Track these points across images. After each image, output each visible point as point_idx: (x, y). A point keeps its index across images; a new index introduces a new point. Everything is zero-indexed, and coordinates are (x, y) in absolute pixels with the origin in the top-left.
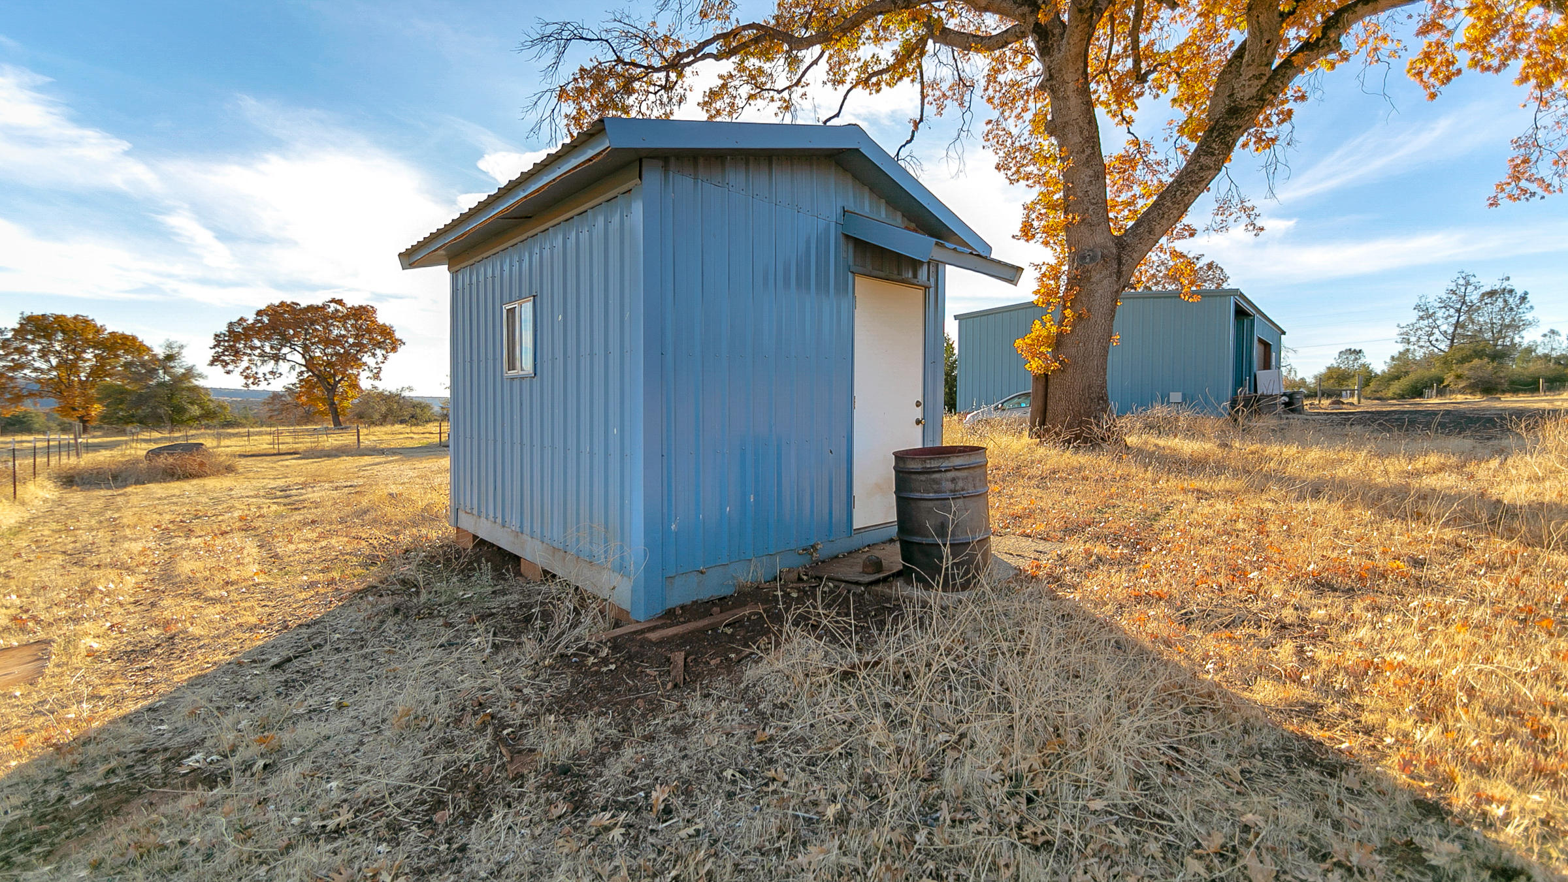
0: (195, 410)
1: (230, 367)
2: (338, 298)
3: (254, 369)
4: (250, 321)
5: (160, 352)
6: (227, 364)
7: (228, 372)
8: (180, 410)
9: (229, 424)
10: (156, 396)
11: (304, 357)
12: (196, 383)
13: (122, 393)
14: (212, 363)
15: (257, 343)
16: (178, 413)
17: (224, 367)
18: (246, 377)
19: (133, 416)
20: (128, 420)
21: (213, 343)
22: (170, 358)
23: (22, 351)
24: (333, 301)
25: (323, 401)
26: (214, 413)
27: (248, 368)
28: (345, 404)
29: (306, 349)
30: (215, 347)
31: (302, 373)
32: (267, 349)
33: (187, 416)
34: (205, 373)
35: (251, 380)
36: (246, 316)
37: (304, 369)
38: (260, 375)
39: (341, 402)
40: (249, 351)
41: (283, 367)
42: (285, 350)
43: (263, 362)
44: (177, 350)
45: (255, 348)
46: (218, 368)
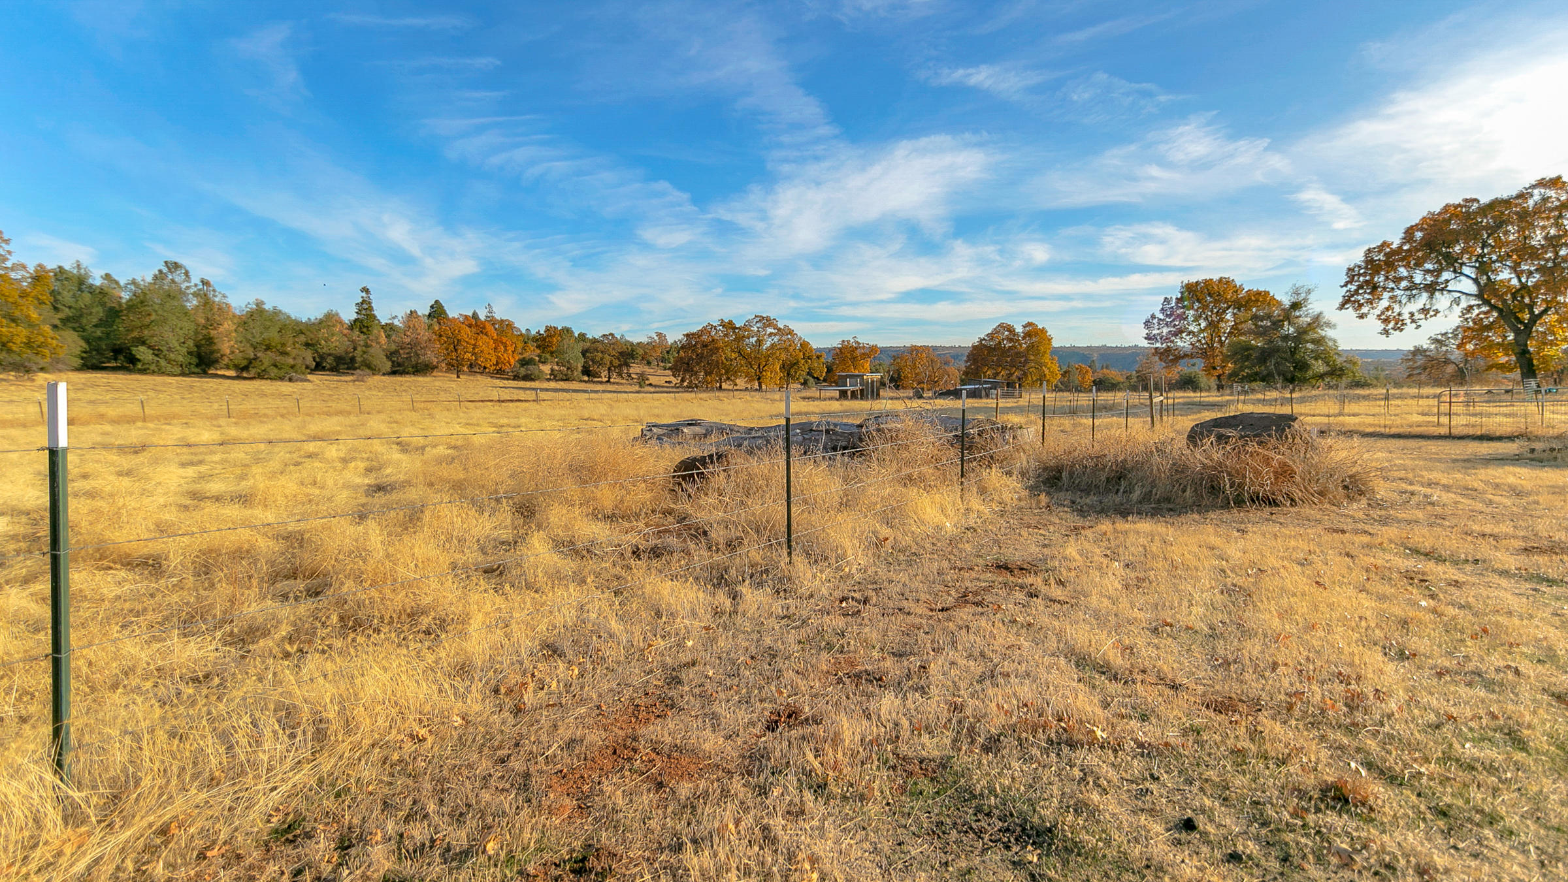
0: (1319, 367)
1: (1365, 310)
2: (1551, 174)
3: (1397, 308)
4: (1394, 246)
5: (1286, 301)
6: (1361, 305)
7: (1362, 317)
8: (1302, 366)
9: (1358, 384)
10: (1278, 351)
11: (1476, 281)
12: (1323, 333)
13: (1247, 349)
14: (1342, 307)
15: (1403, 272)
16: (1300, 370)
17: (1356, 310)
18: (1386, 321)
19: (1256, 374)
20: (1252, 378)
21: (1345, 279)
22: (1296, 306)
23: (1182, 317)
24: (1541, 183)
25: (1505, 347)
26: (1341, 369)
27: (1387, 309)
28: (1548, 351)
29: (1483, 268)
30: (1346, 285)
31: (1470, 308)
32: (1418, 278)
33: (1310, 373)
34: (1333, 320)
35: (1391, 325)
36: (1389, 239)
37: (1473, 302)
38: (1406, 316)
39: (1540, 349)
40: (1391, 285)
41: (1442, 301)
42: (1446, 275)
43: (1411, 298)
44: (1303, 295)
45: (1402, 279)
46: (1350, 312)
